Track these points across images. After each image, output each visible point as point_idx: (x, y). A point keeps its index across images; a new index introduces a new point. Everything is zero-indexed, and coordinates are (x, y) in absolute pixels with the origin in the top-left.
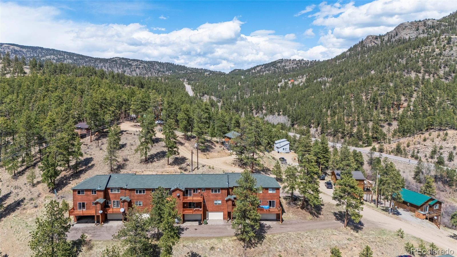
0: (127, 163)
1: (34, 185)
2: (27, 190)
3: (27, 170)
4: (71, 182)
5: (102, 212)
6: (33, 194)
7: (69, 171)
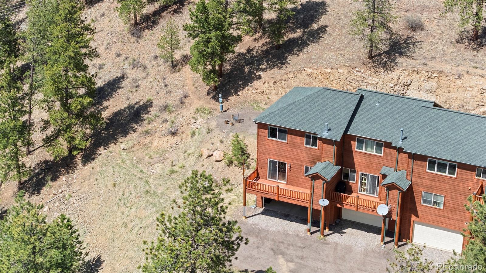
0: (419, 36)
1: (174, 66)
2: (158, 77)
3: (163, 14)
4: (261, 73)
5: (326, 203)
6: (170, 92)
7: (261, 37)
